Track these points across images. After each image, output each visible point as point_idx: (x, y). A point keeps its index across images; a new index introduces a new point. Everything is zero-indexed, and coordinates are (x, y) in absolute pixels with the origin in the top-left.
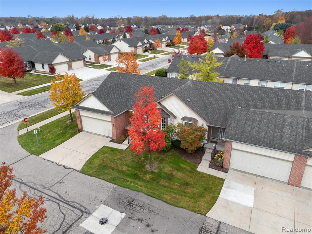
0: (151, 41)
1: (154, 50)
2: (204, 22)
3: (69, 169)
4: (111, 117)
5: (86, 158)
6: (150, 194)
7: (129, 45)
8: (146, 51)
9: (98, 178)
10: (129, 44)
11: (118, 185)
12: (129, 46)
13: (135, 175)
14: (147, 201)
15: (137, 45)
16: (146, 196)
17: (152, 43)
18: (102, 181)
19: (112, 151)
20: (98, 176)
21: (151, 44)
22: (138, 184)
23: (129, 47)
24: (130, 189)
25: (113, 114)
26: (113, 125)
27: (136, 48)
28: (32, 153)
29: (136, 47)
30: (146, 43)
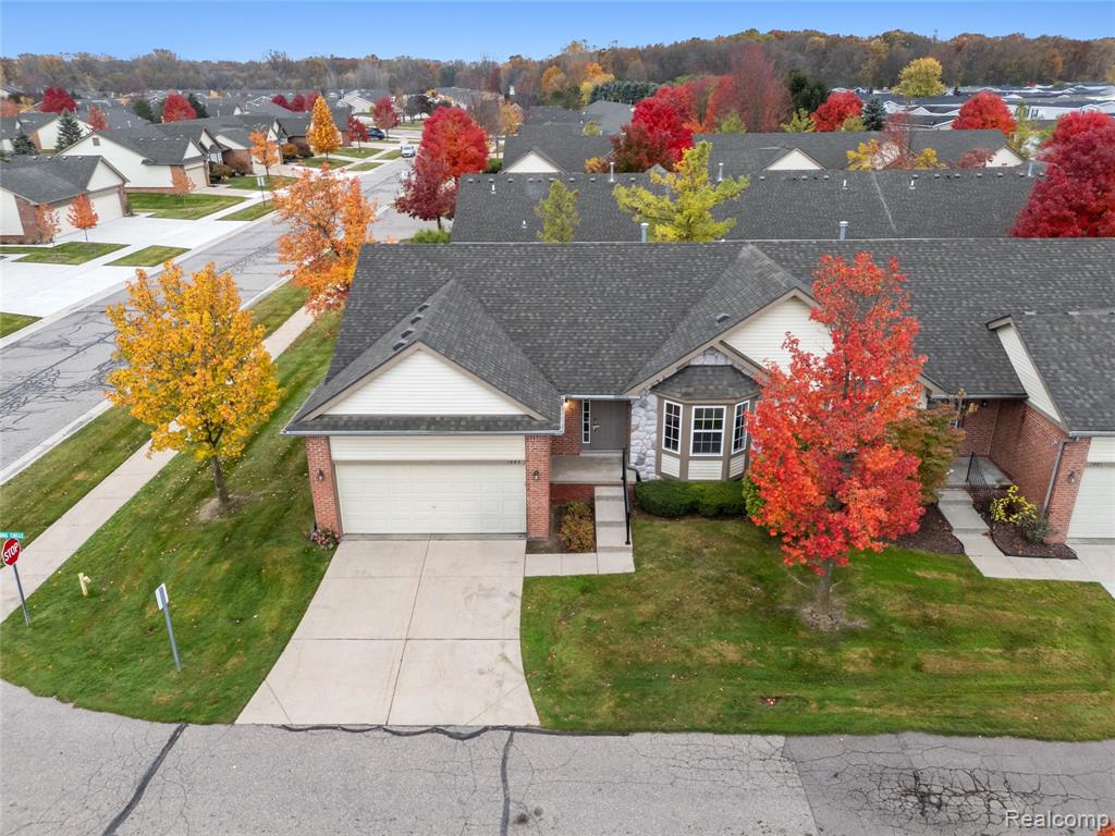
0: (221, 140)
1: (243, 174)
2: (331, 80)
3: (477, 734)
4: (528, 438)
5: (505, 658)
6: (948, 725)
7: (142, 159)
8: (215, 179)
9: (664, 731)
10: (141, 154)
11: (787, 734)
12: (144, 162)
13: (797, 664)
14: (972, 762)
15: (184, 154)
16: (942, 740)
17: (230, 150)
18: (694, 737)
19: (584, 591)
20: (655, 723)
21: (227, 153)
22: (854, 701)
23: (143, 166)
24: (851, 733)
25: (547, 424)
26: (536, 473)
27: (182, 166)
28: (180, 715)
29: (177, 164)
30: (208, 147)
